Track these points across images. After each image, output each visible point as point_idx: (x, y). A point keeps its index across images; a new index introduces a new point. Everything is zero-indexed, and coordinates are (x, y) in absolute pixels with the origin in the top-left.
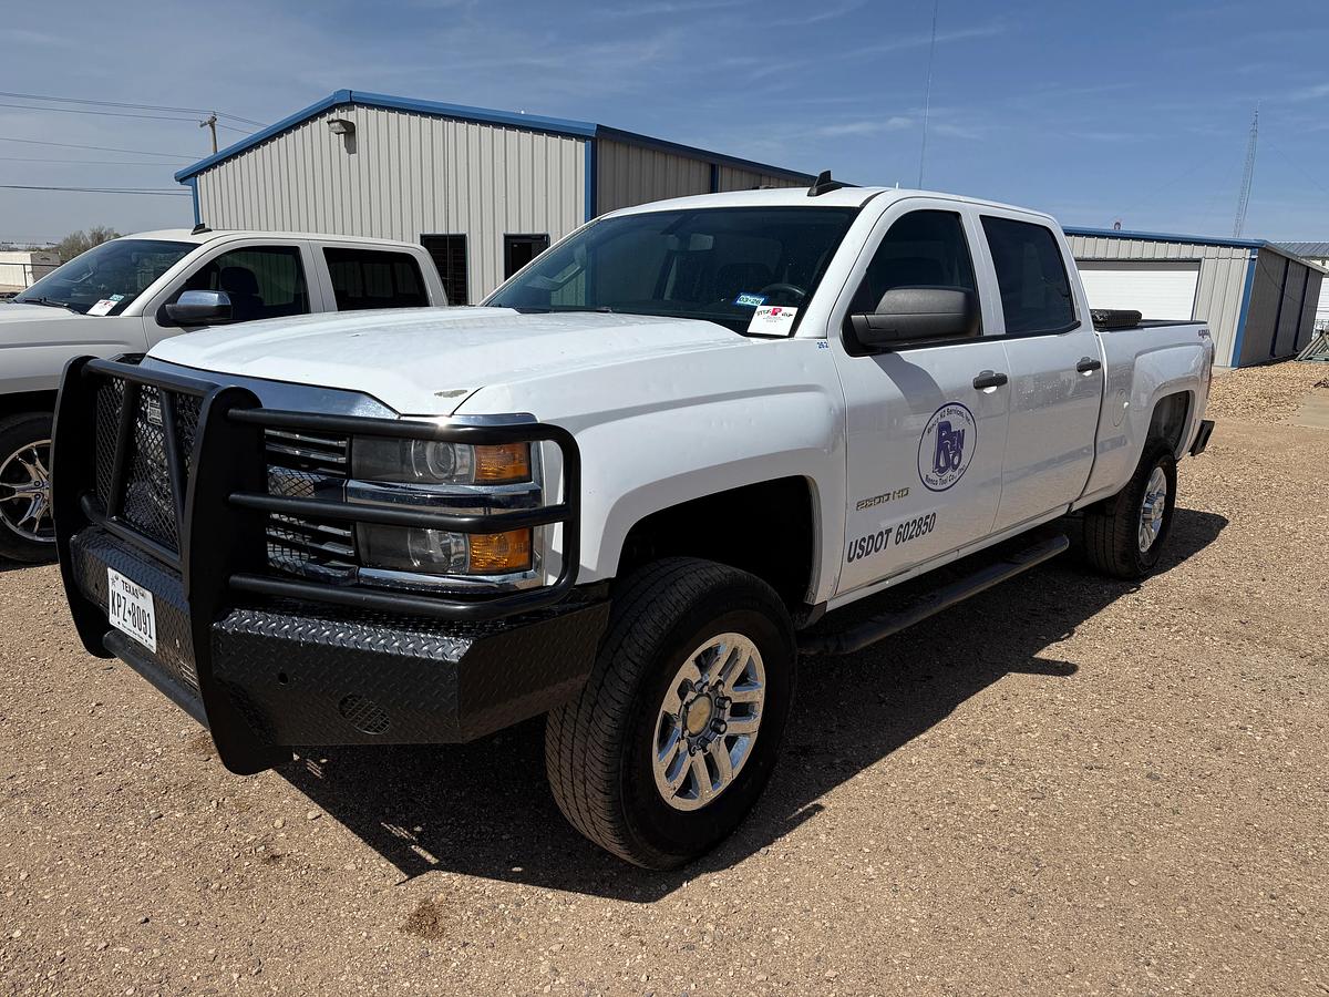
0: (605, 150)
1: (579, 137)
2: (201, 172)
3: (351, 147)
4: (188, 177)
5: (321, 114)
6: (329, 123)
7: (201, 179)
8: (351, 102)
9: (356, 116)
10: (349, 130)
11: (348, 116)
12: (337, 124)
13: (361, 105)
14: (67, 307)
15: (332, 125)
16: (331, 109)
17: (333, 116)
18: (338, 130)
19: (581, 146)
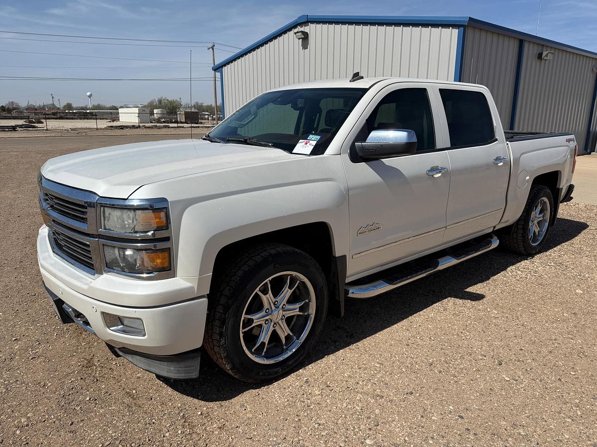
0: (470, 32)
1: (454, 26)
2: (225, 65)
3: (305, 46)
4: (218, 68)
5: (290, 29)
6: (295, 33)
7: (225, 69)
8: (307, 21)
9: (310, 29)
10: (305, 37)
11: (306, 29)
12: (300, 34)
13: (313, 22)
14: (273, 146)
15: (297, 34)
16: (295, 27)
17: (296, 30)
18: (300, 37)
19: (455, 32)
